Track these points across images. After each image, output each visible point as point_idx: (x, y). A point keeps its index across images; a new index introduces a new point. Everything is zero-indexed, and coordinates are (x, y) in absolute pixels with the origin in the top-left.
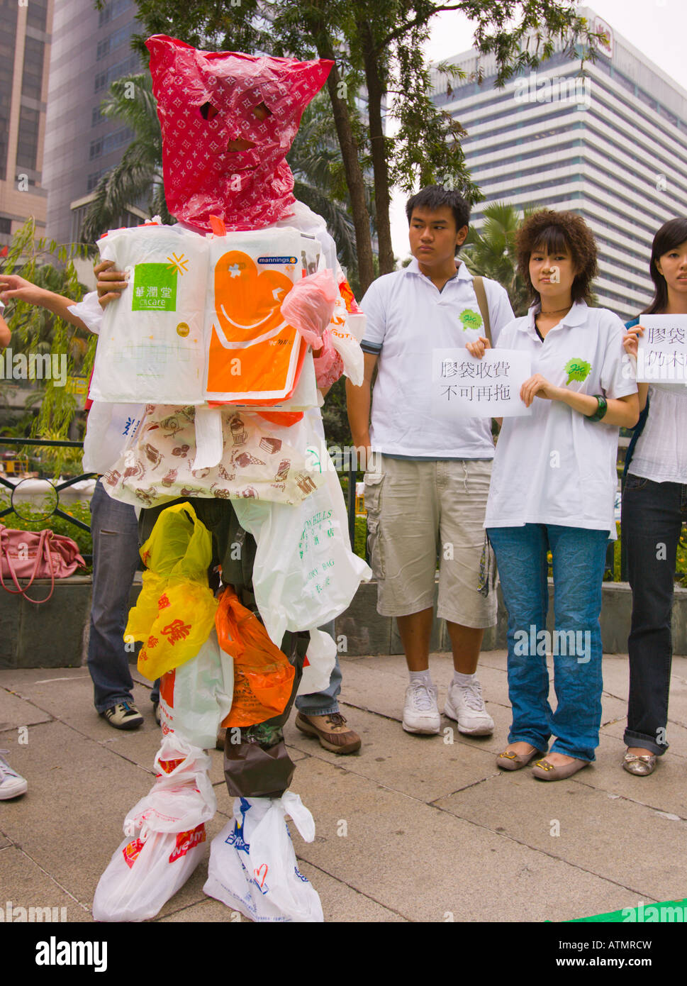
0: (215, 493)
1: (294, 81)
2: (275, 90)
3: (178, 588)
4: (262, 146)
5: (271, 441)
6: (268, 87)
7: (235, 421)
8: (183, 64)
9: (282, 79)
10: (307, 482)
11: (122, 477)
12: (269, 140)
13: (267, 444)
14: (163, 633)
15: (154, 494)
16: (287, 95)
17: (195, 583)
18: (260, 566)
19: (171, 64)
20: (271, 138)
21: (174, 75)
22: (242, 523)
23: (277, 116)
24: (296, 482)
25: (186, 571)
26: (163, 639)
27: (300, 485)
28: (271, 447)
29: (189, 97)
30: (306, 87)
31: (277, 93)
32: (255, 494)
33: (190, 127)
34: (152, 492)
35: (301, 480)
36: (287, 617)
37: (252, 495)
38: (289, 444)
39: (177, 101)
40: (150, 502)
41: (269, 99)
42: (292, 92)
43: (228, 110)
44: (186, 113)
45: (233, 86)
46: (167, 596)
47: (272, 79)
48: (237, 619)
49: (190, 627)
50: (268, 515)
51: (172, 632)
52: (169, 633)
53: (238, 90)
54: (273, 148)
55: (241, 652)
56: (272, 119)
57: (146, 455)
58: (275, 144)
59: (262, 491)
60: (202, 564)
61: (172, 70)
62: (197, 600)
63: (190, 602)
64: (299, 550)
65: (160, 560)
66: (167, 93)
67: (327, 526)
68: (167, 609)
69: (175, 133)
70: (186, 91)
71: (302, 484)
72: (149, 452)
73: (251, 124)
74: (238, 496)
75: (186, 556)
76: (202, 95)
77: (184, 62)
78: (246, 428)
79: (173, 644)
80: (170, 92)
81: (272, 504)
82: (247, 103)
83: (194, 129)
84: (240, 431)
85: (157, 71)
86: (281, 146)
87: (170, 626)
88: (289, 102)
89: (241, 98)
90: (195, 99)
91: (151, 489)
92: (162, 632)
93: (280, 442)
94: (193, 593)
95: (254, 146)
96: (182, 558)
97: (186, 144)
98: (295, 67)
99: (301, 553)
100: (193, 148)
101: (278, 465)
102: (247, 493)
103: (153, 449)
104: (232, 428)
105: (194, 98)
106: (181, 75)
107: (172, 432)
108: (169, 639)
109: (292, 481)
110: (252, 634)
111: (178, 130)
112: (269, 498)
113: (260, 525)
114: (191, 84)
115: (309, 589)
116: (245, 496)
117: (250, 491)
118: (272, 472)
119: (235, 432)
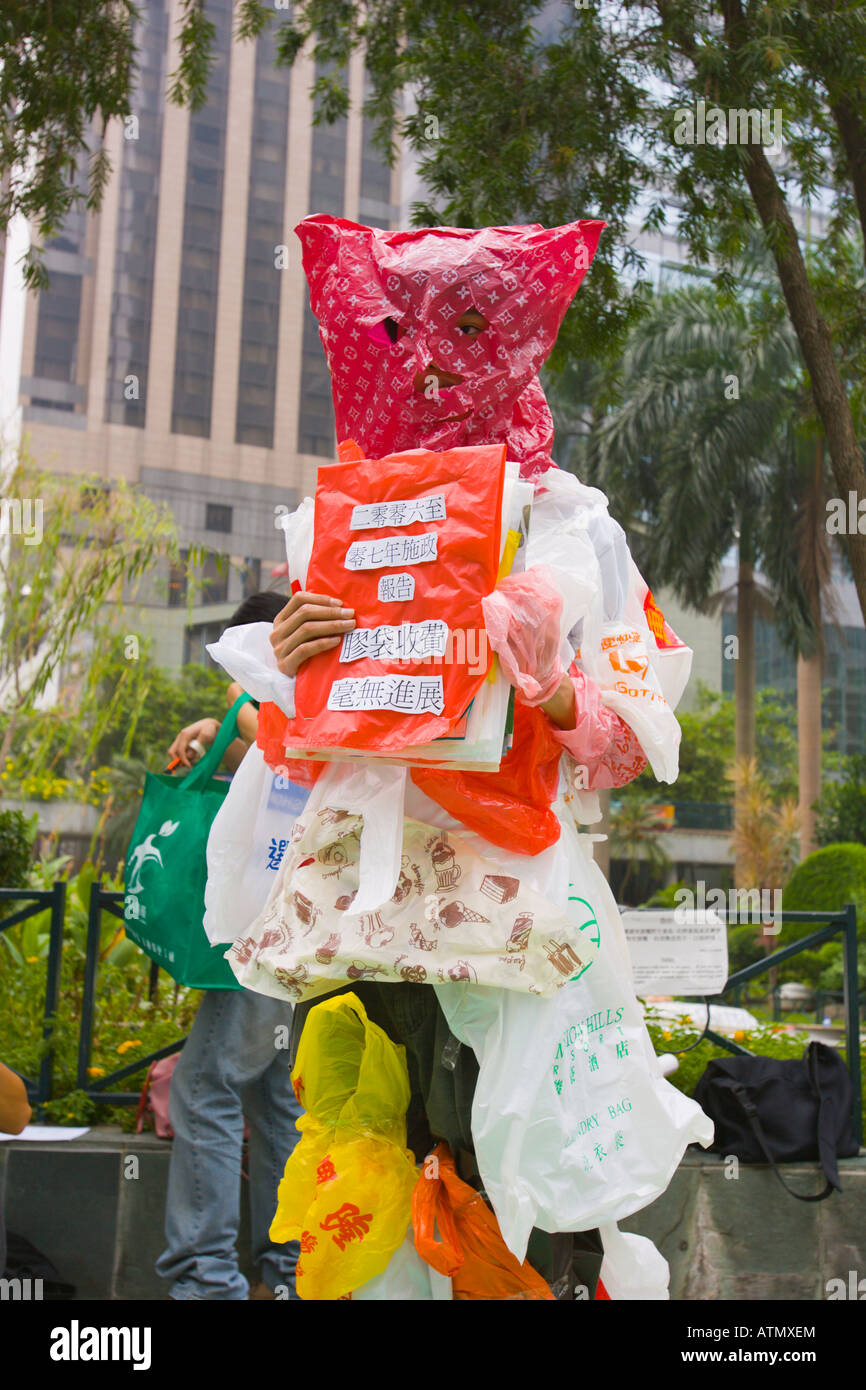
0: (402, 972)
1: (531, 263)
2: (496, 282)
3: (352, 1146)
4: (476, 380)
5: (500, 880)
6: (483, 281)
7: (439, 848)
8: (349, 257)
9: (510, 263)
10: (565, 953)
11: (258, 949)
12: (489, 367)
13: (494, 886)
14: (325, 1227)
15: (305, 976)
16: (519, 290)
17: (382, 1139)
18: (483, 1106)
19: (332, 258)
20: (492, 365)
21: (337, 276)
22: (454, 1028)
23: (499, 327)
24: (545, 954)
25: (366, 1115)
26: (325, 1239)
27: (552, 959)
28: (500, 891)
29: (358, 311)
30: (553, 271)
31: (499, 289)
32: (471, 974)
33: (364, 356)
34: (301, 973)
35: (554, 949)
36: (533, 1201)
37: (465, 976)
38: (534, 886)
39: (341, 317)
40: (299, 991)
41: (485, 301)
42: (526, 284)
43: (419, 326)
44: (355, 335)
45: (424, 286)
46: (331, 1160)
47: (491, 265)
48: (454, 1205)
49: (369, 1217)
50: (496, 1013)
51: (341, 1226)
52: (334, 1227)
53: (432, 292)
54: (497, 379)
55: (456, 1265)
56: (491, 333)
57: (294, 910)
58: (499, 373)
59: (485, 970)
60: (391, 1104)
61: (334, 268)
62: (382, 1170)
63: (370, 1173)
64: (552, 1079)
65: (319, 1096)
66: (327, 306)
67: (614, 1036)
68: (330, 1184)
69: (345, 368)
70: (354, 300)
71: (556, 957)
72: (299, 906)
73: (456, 345)
74: (441, 977)
75: (360, 1088)
76: (380, 307)
77: (352, 254)
78: (459, 859)
79: (343, 1247)
80: (331, 303)
81: (505, 993)
82: (447, 311)
83: (371, 359)
84: (448, 864)
85: (314, 272)
86: (512, 375)
87: (335, 1215)
88: (521, 300)
89: (437, 302)
90: (367, 313)
91: (299, 968)
92: (322, 1226)
93: (517, 882)
94: (376, 1156)
95: (461, 379)
96: (353, 1092)
97: (362, 383)
98: (534, 240)
99: (559, 1084)
100: (372, 388)
101: (511, 923)
102: (457, 972)
103: (303, 899)
104: (435, 860)
105: (366, 311)
106: (347, 276)
107: (336, 868)
108: (334, 1238)
109: (536, 952)
110: (478, 1233)
111: (348, 363)
112: (496, 981)
113: (485, 1031)
114: (363, 290)
115: (577, 1153)
116: (453, 977)
117: (462, 969)
118: (502, 935)
119: (439, 867)
